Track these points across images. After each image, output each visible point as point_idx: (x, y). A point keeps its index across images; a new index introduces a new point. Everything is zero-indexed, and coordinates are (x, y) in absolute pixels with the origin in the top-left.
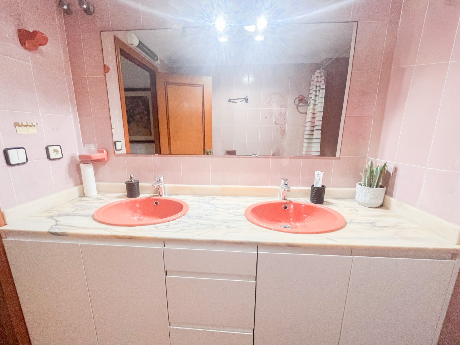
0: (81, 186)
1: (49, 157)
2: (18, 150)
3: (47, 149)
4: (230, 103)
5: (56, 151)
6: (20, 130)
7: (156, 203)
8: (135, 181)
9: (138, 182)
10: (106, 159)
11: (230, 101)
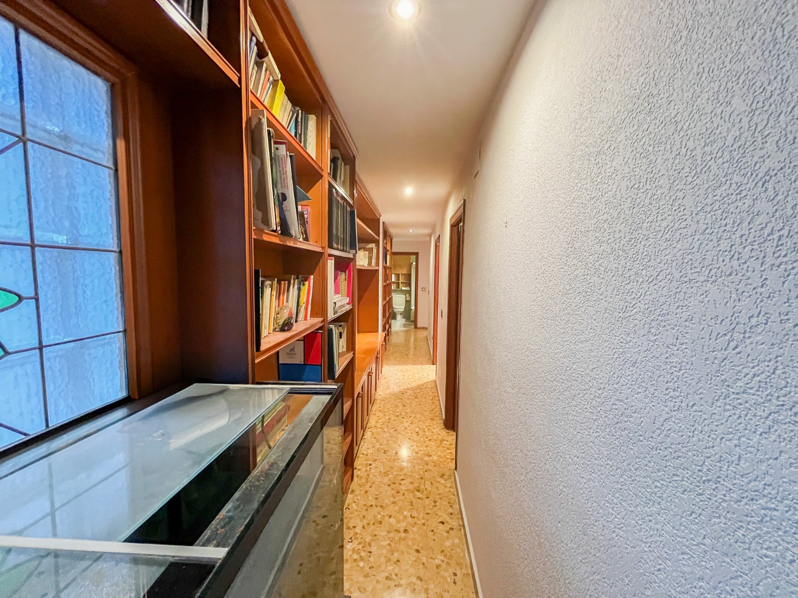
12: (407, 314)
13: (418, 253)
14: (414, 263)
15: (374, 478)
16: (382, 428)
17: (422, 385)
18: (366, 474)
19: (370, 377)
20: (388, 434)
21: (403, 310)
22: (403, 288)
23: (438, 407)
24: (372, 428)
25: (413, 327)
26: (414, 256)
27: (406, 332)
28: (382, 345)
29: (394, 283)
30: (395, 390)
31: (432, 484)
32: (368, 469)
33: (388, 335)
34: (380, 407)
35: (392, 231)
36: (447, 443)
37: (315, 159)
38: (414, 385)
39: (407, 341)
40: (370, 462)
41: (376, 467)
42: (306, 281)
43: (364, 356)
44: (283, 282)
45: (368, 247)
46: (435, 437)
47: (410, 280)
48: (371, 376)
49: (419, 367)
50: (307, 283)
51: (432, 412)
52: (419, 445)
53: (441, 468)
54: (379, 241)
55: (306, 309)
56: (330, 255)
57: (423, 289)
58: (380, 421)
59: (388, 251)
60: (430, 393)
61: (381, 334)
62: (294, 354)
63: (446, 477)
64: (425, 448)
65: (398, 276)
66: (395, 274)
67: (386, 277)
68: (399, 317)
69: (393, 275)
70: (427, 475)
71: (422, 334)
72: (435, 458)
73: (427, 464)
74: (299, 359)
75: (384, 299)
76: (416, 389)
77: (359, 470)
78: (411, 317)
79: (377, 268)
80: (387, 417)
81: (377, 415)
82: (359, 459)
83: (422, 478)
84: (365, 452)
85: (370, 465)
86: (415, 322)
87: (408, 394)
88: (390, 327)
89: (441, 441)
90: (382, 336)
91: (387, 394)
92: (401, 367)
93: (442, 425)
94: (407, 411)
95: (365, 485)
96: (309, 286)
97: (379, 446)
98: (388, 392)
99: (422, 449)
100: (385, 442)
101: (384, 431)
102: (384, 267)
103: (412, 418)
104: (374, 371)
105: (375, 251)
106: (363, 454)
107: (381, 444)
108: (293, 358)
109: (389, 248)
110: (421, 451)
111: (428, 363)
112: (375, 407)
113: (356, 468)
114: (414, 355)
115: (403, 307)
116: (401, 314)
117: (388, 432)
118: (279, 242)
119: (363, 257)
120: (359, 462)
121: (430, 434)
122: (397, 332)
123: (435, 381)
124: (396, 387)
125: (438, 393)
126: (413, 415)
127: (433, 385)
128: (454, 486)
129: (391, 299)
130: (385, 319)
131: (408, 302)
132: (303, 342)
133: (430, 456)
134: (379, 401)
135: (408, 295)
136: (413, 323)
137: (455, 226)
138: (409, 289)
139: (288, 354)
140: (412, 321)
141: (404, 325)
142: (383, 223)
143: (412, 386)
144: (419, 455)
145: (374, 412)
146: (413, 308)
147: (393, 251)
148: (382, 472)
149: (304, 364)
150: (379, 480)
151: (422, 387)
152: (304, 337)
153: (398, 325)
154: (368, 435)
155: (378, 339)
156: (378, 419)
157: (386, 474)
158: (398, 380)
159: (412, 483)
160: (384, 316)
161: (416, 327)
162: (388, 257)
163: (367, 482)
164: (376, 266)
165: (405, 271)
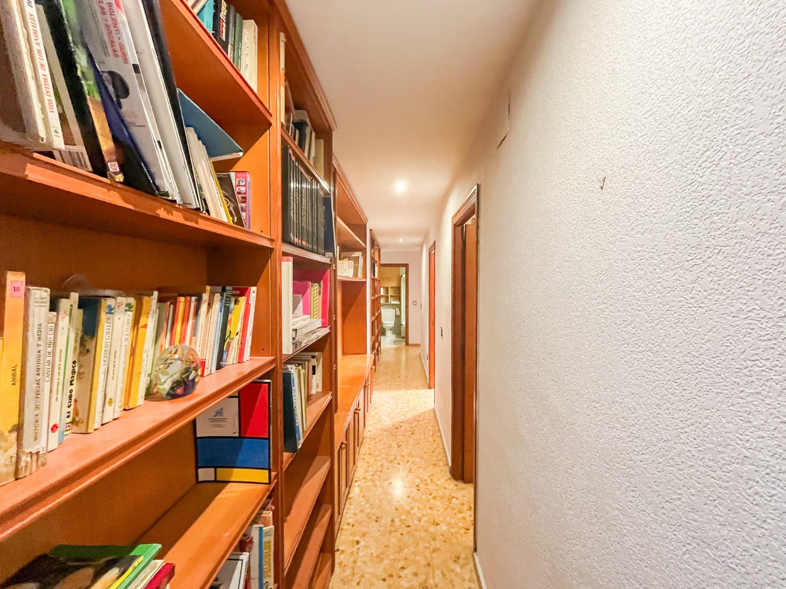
12: (397, 330)
13: (408, 264)
14: (404, 275)
15: (363, 567)
16: (373, 481)
17: (420, 416)
18: (352, 560)
19: (356, 416)
20: (380, 489)
21: (392, 325)
22: (392, 302)
23: (441, 447)
24: (359, 480)
25: (404, 343)
26: (404, 268)
27: (396, 349)
28: (372, 369)
29: (382, 296)
30: (387, 424)
31: (444, 575)
32: (355, 549)
33: (378, 354)
34: (370, 448)
35: (380, 240)
36: (458, 502)
37: (256, 91)
38: (409, 416)
39: (398, 361)
40: (357, 538)
41: (366, 547)
42: (242, 295)
43: (349, 386)
44: (182, 299)
45: (353, 256)
46: (441, 492)
47: (400, 293)
48: (358, 414)
49: (413, 391)
50: (243, 300)
51: (433, 454)
52: (421, 506)
53: (453, 545)
54: (366, 249)
55: (242, 344)
56: (285, 254)
57: (415, 303)
58: (370, 469)
59: (376, 262)
60: (430, 427)
61: (369, 356)
62: (224, 420)
63: (461, 561)
64: (429, 511)
65: (387, 289)
66: (384, 287)
67: (375, 291)
68: (389, 333)
69: (382, 289)
70: (437, 559)
71: (414, 352)
72: (444, 528)
73: (434, 539)
74: (230, 428)
75: (373, 314)
76: (413, 422)
77: (343, 551)
78: (402, 333)
79: (364, 280)
80: (379, 464)
81: (367, 460)
82: (344, 532)
83: (429, 565)
84: (350, 521)
85: (358, 543)
86: (406, 338)
87: (403, 428)
88: (380, 345)
89: (449, 499)
90: (371, 358)
91: (377, 430)
92: (392, 393)
93: (448, 473)
94: (403, 453)
95: (351, 580)
96: (248, 305)
97: (368, 510)
98: (379, 426)
99: (425, 512)
100: (377, 502)
101: (375, 486)
102: (372, 279)
103: (410, 463)
104: (361, 407)
105: (361, 261)
106: (349, 524)
107: (372, 507)
108: (221, 426)
109: (377, 259)
110: (424, 515)
111: (423, 387)
112: (364, 449)
113: (338, 550)
114: (407, 377)
115: (393, 322)
116: (391, 330)
117: (380, 486)
118: (120, 202)
119: (347, 268)
120: (342, 538)
121: (434, 487)
122: (387, 351)
123: (434, 410)
124: (388, 419)
125: (439, 427)
126: (411, 460)
127: (432, 415)
128: (475, 577)
129: (380, 314)
130: (374, 338)
131: (398, 317)
132: (237, 399)
133: (437, 524)
134: (368, 440)
135: (397, 310)
136: (404, 339)
137: (458, 226)
138: (399, 303)
139: (212, 420)
140: (403, 338)
141: (395, 342)
142: (371, 230)
143: (408, 417)
144: (422, 523)
145: (362, 456)
146: (404, 323)
147: (382, 262)
148: (374, 555)
149: (240, 437)
150: (370, 570)
151: (418, 419)
152: (239, 391)
153: (388, 341)
154: (355, 491)
155: (366, 362)
156: (368, 467)
157: (380, 558)
158: (390, 410)
159: (416, 574)
160: (373, 334)
161: (407, 344)
162: (376, 268)
163: (353, 574)
164: (363, 278)
165: (394, 284)
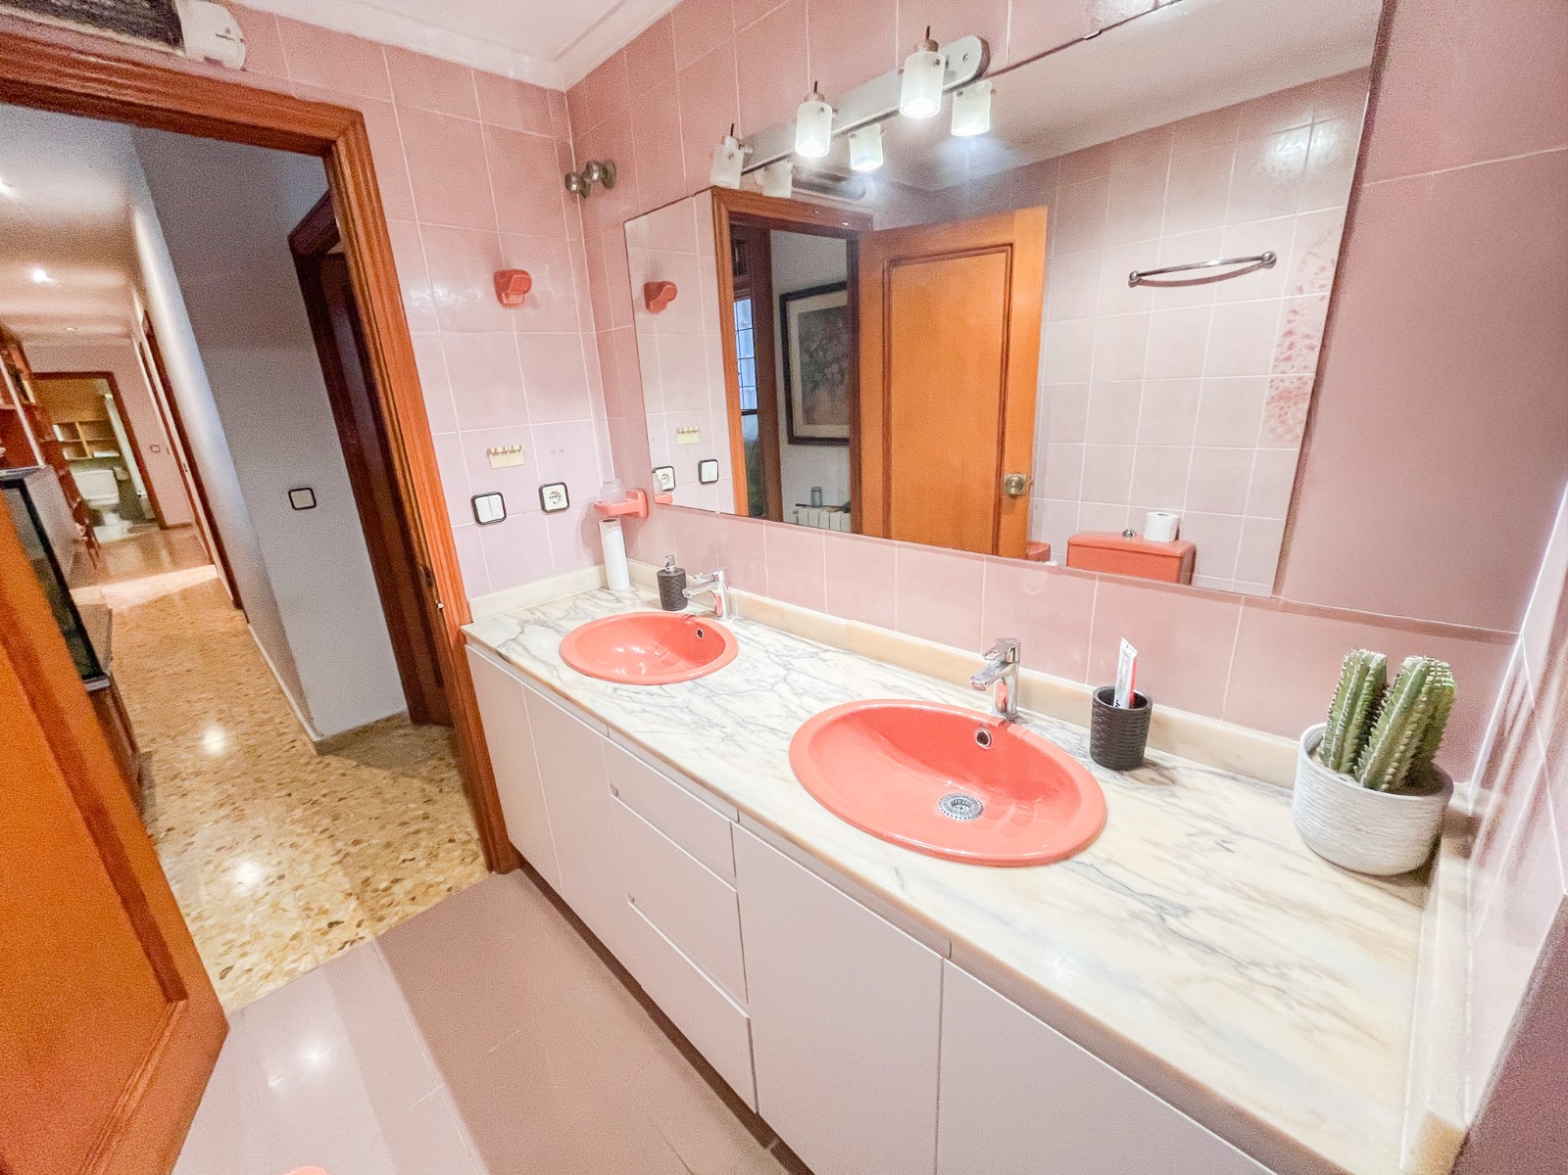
0: (601, 566)
1: (543, 508)
2: (490, 497)
3: (541, 491)
4: (1138, 287)
5: (556, 495)
6: (497, 462)
7: (700, 633)
8: (676, 571)
9: (684, 574)
10: (642, 514)
11: (1137, 280)
12: (129, 508)
13: (112, 372)
14: (109, 396)
21: (115, 501)
22: (98, 455)
25: (156, 528)
26: (104, 381)
27: (140, 539)
29: (64, 443)
47: (111, 434)
57: (155, 449)
59: (21, 372)
65: (70, 428)
66: (59, 425)
67: (41, 430)
68: (110, 518)
69: (56, 427)
78: (143, 512)
79: (10, 407)
86: (158, 519)
102: (26, 405)
109: (19, 365)
115: (116, 495)
116: (114, 511)
122: (113, 543)
129: (74, 483)
131: (124, 485)
135: (117, 469)
136: (155, 523)
138: (115, 454)
140: (151, 520)
141: (130, 531)
146: (142, 492)
147: (34, 370)
161: (163, 527)
162: (26, 384)
164: (6, 403)
165: (89, 416)
